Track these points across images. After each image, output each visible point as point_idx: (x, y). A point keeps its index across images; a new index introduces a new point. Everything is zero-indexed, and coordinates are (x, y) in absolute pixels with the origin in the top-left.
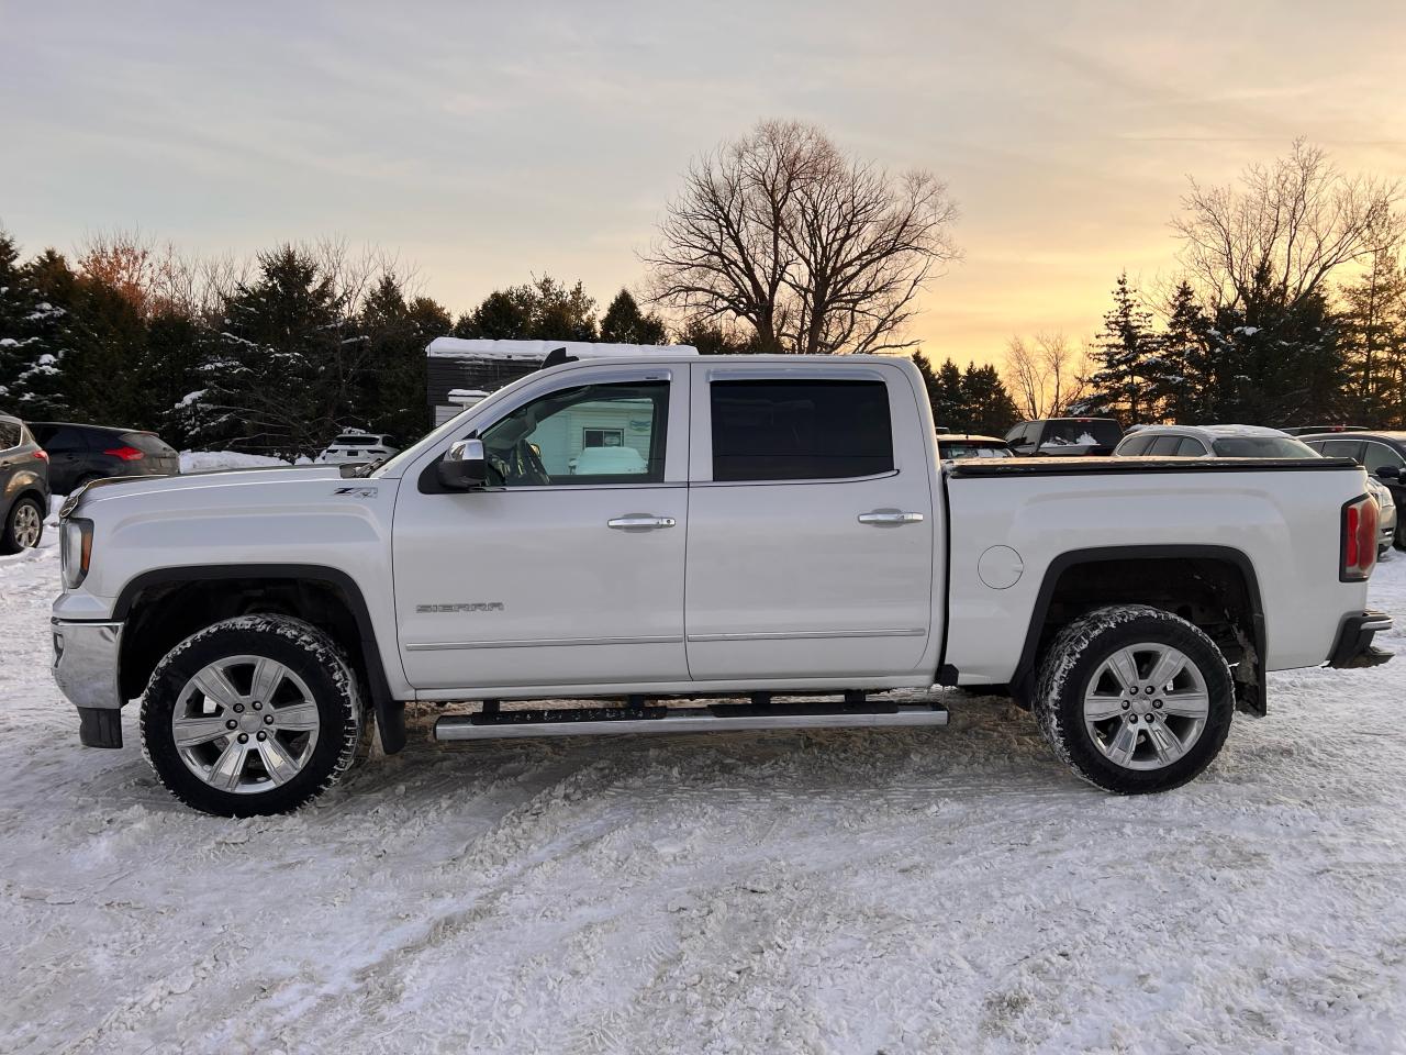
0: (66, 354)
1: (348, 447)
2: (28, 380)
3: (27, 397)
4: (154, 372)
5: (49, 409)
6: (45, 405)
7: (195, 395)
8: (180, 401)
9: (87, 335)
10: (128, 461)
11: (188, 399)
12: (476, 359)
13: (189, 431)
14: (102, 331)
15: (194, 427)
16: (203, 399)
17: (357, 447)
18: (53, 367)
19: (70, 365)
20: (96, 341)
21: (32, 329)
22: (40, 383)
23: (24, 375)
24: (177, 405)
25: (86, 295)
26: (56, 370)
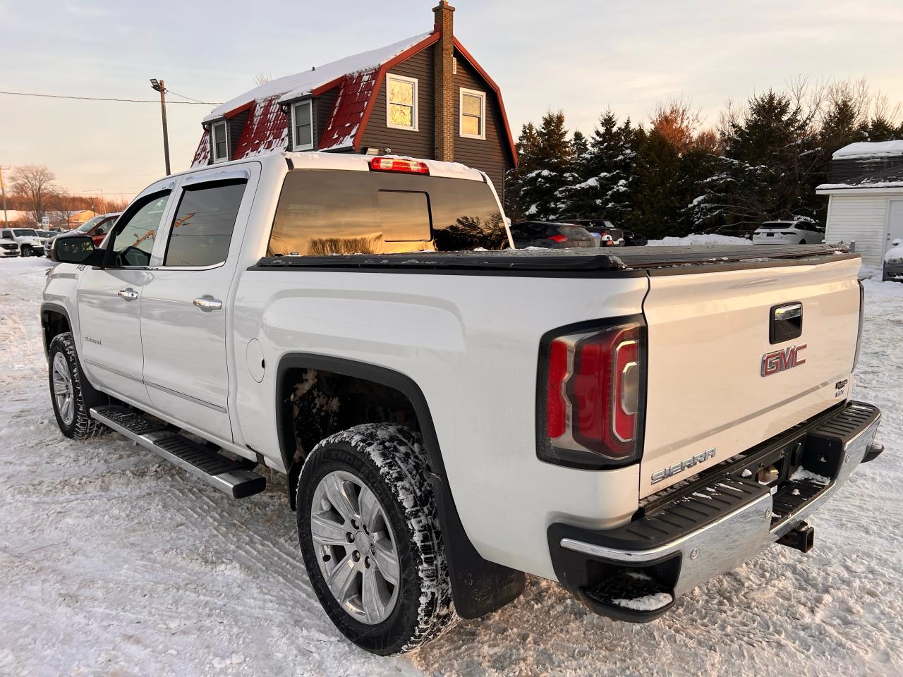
0: (634, 178)
1: (768, 231)
2: (611, 196)
3: (610, 205)
4: (679, 186)
5: (621, 212)
6: (618, 209)
7: (700, 198)
8: (691, 203)
9: (643, 167)
10: (559, 243)
11: (695, 202)
12: (874, 158)
13: (696, 221)
14: (651, 163)
15: (699, 218)
16: (704, 201)
17: (774, 230)
18: (624, 187)
19: (634, 186)
20: (648, 169)
21: (617, 165)
22: (617, 197)
23: (610, 192)
24: (690, 206)
25: (646, 142)
26: (625, 188)
